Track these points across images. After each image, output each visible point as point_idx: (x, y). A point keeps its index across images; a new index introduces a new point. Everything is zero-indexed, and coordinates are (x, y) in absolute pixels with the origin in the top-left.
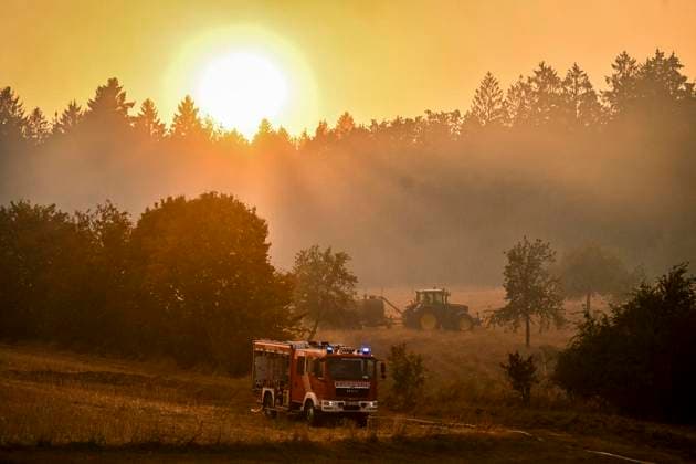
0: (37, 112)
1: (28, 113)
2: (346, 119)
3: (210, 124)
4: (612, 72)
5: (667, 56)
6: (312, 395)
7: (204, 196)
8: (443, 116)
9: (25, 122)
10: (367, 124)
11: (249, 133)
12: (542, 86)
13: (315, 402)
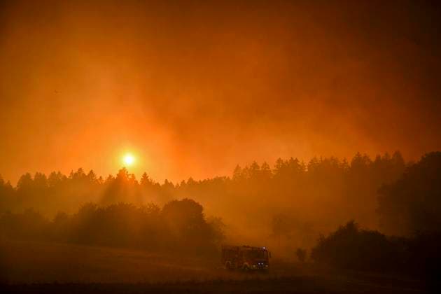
0: (101, 177)
1: (98, 178)
2: (191, 180)
3: (152, 180)
4: (276, 164)
5: (294, 159)
6: (246, 263)
7: (184, 200)
8: (221, 178)
9: (97, 180)
10: (198, 181)
11: (162, 183)
12: (254, 168)
13: (249, 266)
